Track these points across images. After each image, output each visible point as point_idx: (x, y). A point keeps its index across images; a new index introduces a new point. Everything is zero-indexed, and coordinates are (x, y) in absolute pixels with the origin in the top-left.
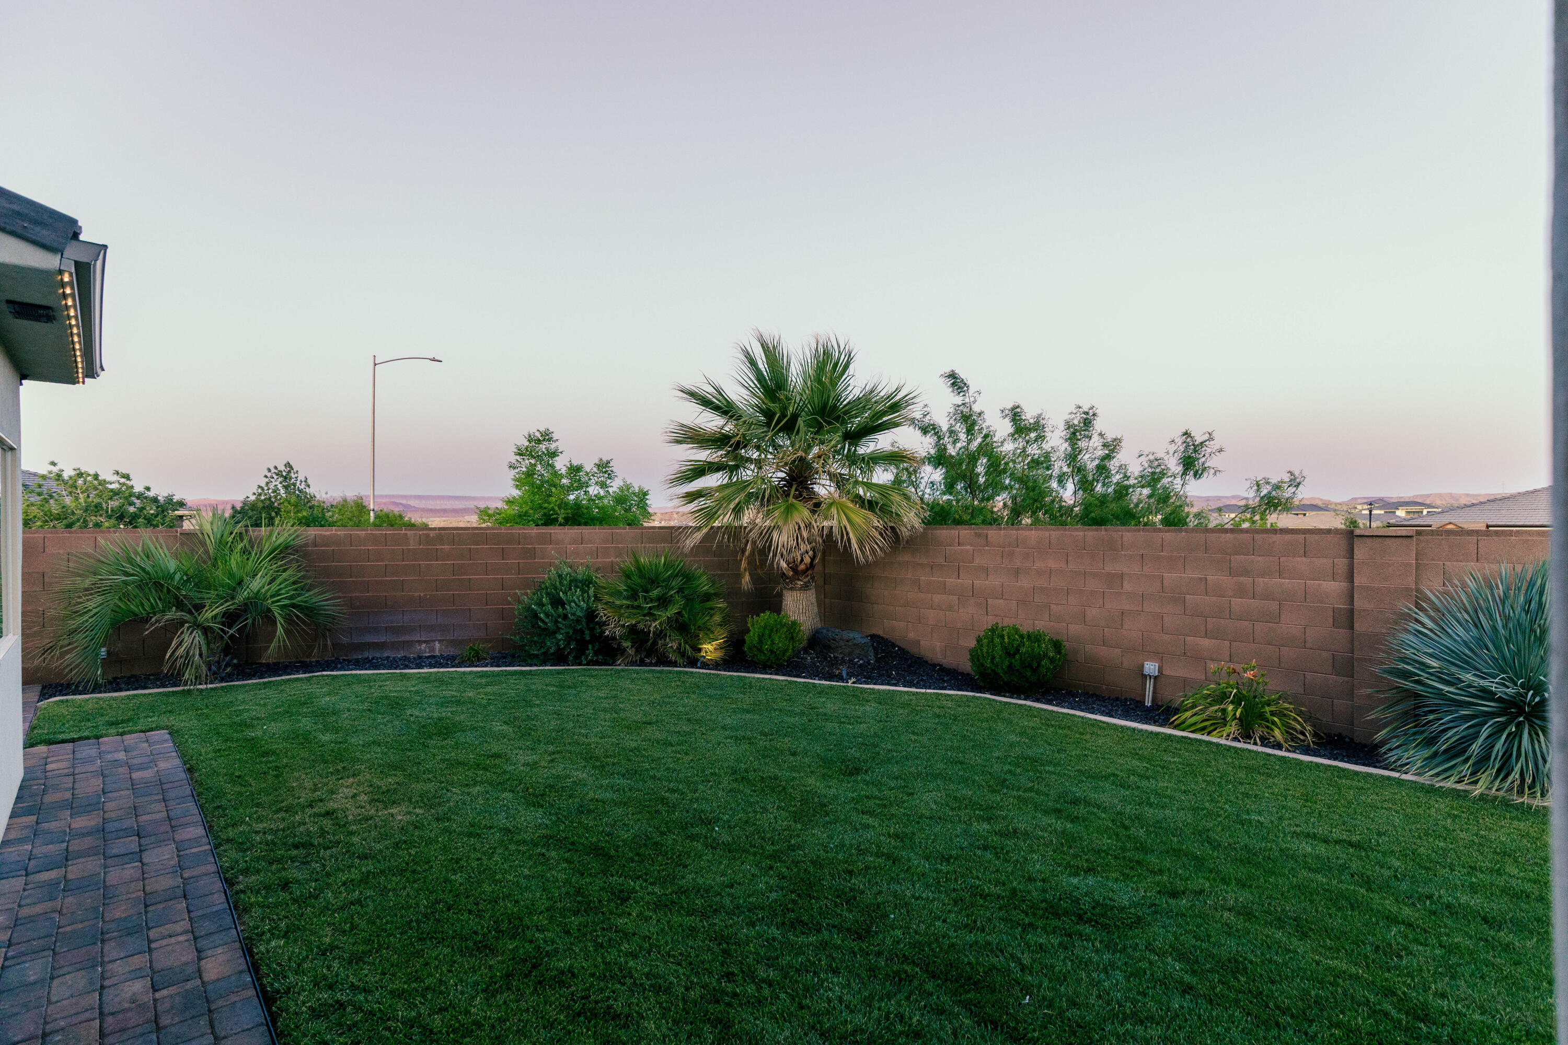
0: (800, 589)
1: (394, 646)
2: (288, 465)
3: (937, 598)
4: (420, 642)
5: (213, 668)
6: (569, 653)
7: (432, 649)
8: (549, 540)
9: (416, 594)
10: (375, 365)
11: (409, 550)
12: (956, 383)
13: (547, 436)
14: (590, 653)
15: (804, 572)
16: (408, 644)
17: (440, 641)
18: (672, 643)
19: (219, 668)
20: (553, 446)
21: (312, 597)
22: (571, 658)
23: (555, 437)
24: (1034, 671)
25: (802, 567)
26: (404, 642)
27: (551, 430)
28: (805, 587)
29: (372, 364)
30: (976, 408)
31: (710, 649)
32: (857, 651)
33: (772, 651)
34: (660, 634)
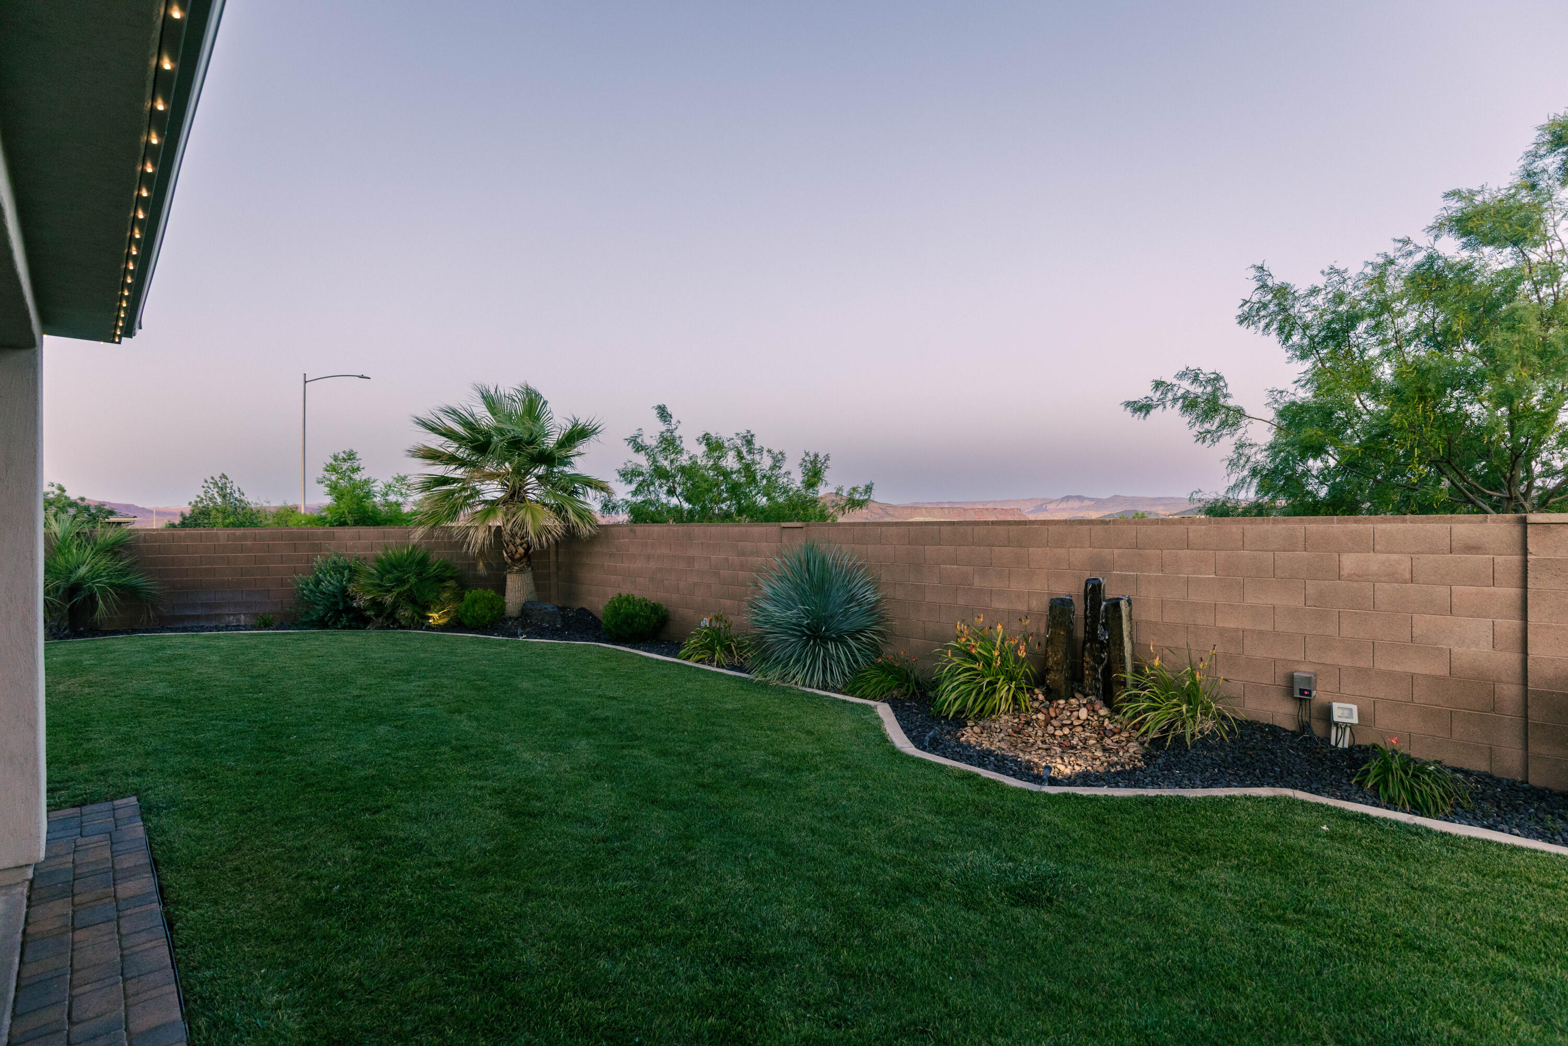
0: (517, 572)
1: (208, 617)
2: (224, 476)
3: (613, 578)
4: (229, 615)
5: (54, 631)
6: (329, 620)
7: (238, 620)
8: (333, 537)
9: (226, 578)
10: (306, 382)
11: (219, 545)
12: (663, 414)
13: (351, 456)
14: (344, 620)
15: (520, 559)
16: (219, 616)
17: (244, 614)
18: (405, 613)
19: (59, 630)
20: (355, 465)
21: (133, 579)
22: (330, 623)
23: (358, 456)
24: (630, 625)
25: (517, 556)
26: (216, 615)
27: (355, 451)
28: (521, 571)
29: (303, 382)
30: (677, 434)
31: (435, 617)
32: (547, 618)
33: (473, 617)
34: (395, 606)
